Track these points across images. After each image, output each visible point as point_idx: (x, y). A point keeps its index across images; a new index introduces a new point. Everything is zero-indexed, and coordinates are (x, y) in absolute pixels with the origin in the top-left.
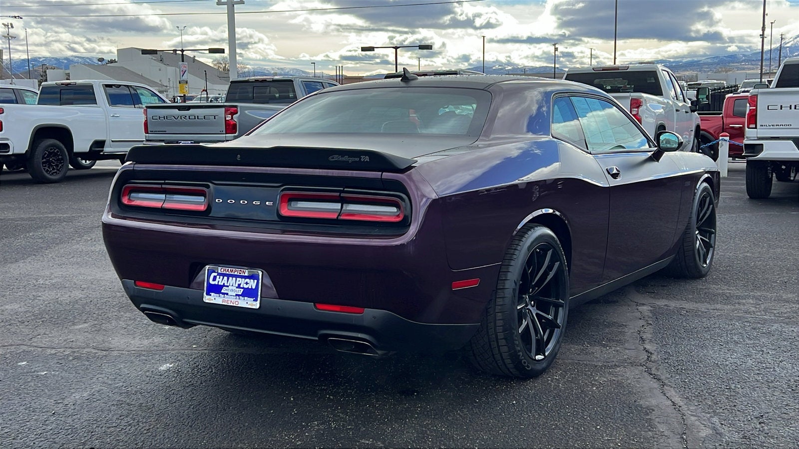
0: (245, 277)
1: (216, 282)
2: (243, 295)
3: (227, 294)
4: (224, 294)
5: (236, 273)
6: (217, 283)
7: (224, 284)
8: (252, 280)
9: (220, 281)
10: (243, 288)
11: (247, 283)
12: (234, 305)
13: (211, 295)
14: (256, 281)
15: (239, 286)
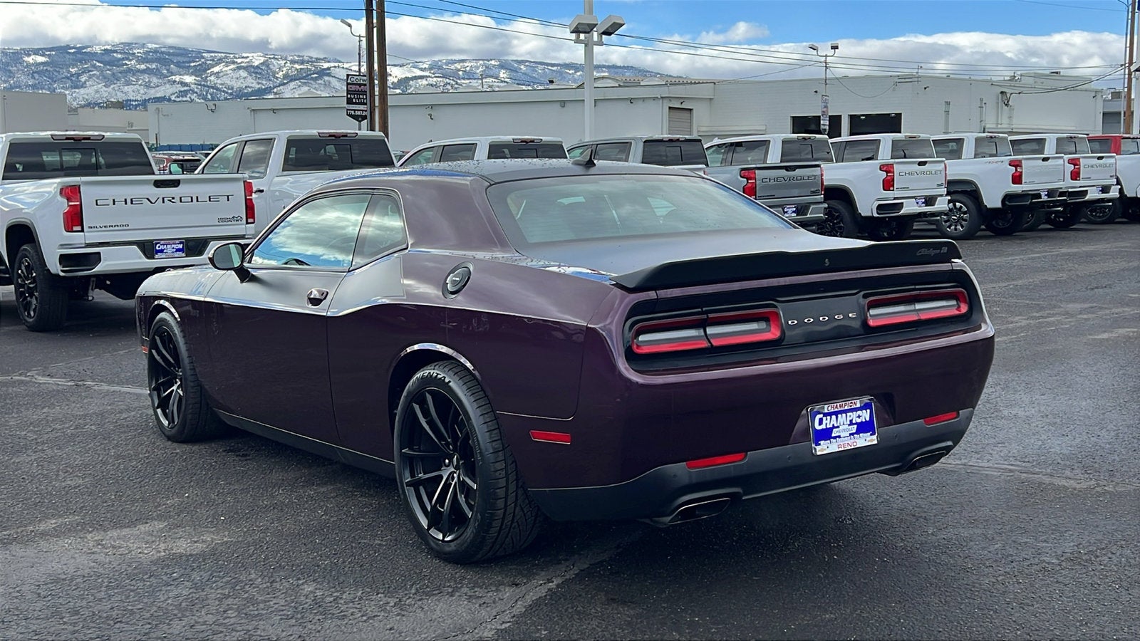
0: (856, 410)
1: (823, 426)
2: (858, 432)
3: (839, 437)
4: (835, 438)
5: (846, 408)
6: (825, 427)
7: (833, 425)
8: (864, 411)
9: (828, 423)
10: (856, 423)
11: (859, 417)
12: (853, 447)
13: (820, 444)
14: (868, 411)
15: (851, 423)
